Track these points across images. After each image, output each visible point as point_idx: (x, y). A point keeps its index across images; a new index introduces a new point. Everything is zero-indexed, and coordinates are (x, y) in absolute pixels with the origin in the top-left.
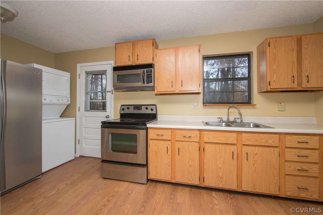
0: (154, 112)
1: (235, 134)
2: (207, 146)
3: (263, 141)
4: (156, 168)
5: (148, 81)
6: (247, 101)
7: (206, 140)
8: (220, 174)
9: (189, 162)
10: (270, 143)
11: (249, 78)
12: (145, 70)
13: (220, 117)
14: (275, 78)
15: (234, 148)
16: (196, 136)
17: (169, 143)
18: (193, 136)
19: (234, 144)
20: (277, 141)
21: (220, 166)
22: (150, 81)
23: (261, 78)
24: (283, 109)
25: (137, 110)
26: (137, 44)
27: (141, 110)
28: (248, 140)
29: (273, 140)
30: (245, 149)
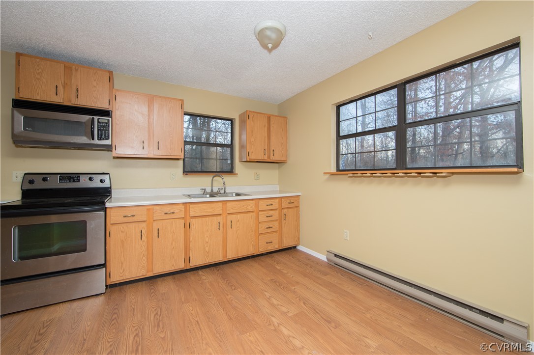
0: (106, 184)
1: (220, 205)
2: (193, 221)
3: (244, 207)
4: (122, 264)
5: (101, 135)
6: (229, 170)
7: (192, 214)
8: (207, 249)
9: (171, 244)
10: (249, 209)
11: (231, 146)
12: (96, 118)
13: (204, 188)
14: (252, 150)
15: (219, 219)
16: (181, 210)
17: (144, 225)
18: (176, 211)
19: (220, 215)
20: (253, 207)
21: (207, 240)
22: (105, 136)
23: (242, 147)
24: (258, 179)
25: (70, 182)
26: (76, 70)
27: (79, 181)
28: (232, 208)
29: (251, 206)
30: (230, 217)
